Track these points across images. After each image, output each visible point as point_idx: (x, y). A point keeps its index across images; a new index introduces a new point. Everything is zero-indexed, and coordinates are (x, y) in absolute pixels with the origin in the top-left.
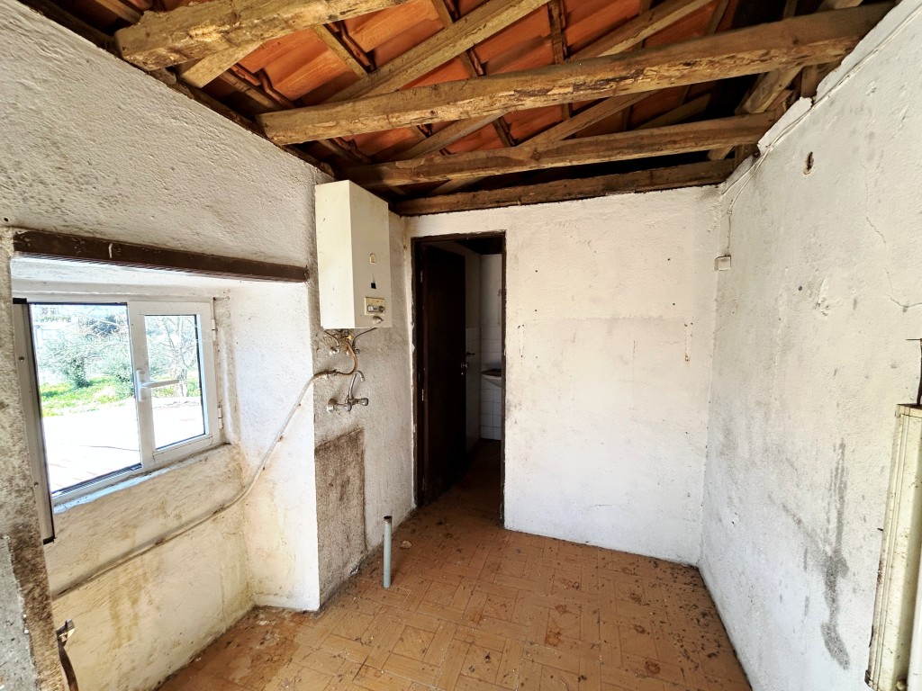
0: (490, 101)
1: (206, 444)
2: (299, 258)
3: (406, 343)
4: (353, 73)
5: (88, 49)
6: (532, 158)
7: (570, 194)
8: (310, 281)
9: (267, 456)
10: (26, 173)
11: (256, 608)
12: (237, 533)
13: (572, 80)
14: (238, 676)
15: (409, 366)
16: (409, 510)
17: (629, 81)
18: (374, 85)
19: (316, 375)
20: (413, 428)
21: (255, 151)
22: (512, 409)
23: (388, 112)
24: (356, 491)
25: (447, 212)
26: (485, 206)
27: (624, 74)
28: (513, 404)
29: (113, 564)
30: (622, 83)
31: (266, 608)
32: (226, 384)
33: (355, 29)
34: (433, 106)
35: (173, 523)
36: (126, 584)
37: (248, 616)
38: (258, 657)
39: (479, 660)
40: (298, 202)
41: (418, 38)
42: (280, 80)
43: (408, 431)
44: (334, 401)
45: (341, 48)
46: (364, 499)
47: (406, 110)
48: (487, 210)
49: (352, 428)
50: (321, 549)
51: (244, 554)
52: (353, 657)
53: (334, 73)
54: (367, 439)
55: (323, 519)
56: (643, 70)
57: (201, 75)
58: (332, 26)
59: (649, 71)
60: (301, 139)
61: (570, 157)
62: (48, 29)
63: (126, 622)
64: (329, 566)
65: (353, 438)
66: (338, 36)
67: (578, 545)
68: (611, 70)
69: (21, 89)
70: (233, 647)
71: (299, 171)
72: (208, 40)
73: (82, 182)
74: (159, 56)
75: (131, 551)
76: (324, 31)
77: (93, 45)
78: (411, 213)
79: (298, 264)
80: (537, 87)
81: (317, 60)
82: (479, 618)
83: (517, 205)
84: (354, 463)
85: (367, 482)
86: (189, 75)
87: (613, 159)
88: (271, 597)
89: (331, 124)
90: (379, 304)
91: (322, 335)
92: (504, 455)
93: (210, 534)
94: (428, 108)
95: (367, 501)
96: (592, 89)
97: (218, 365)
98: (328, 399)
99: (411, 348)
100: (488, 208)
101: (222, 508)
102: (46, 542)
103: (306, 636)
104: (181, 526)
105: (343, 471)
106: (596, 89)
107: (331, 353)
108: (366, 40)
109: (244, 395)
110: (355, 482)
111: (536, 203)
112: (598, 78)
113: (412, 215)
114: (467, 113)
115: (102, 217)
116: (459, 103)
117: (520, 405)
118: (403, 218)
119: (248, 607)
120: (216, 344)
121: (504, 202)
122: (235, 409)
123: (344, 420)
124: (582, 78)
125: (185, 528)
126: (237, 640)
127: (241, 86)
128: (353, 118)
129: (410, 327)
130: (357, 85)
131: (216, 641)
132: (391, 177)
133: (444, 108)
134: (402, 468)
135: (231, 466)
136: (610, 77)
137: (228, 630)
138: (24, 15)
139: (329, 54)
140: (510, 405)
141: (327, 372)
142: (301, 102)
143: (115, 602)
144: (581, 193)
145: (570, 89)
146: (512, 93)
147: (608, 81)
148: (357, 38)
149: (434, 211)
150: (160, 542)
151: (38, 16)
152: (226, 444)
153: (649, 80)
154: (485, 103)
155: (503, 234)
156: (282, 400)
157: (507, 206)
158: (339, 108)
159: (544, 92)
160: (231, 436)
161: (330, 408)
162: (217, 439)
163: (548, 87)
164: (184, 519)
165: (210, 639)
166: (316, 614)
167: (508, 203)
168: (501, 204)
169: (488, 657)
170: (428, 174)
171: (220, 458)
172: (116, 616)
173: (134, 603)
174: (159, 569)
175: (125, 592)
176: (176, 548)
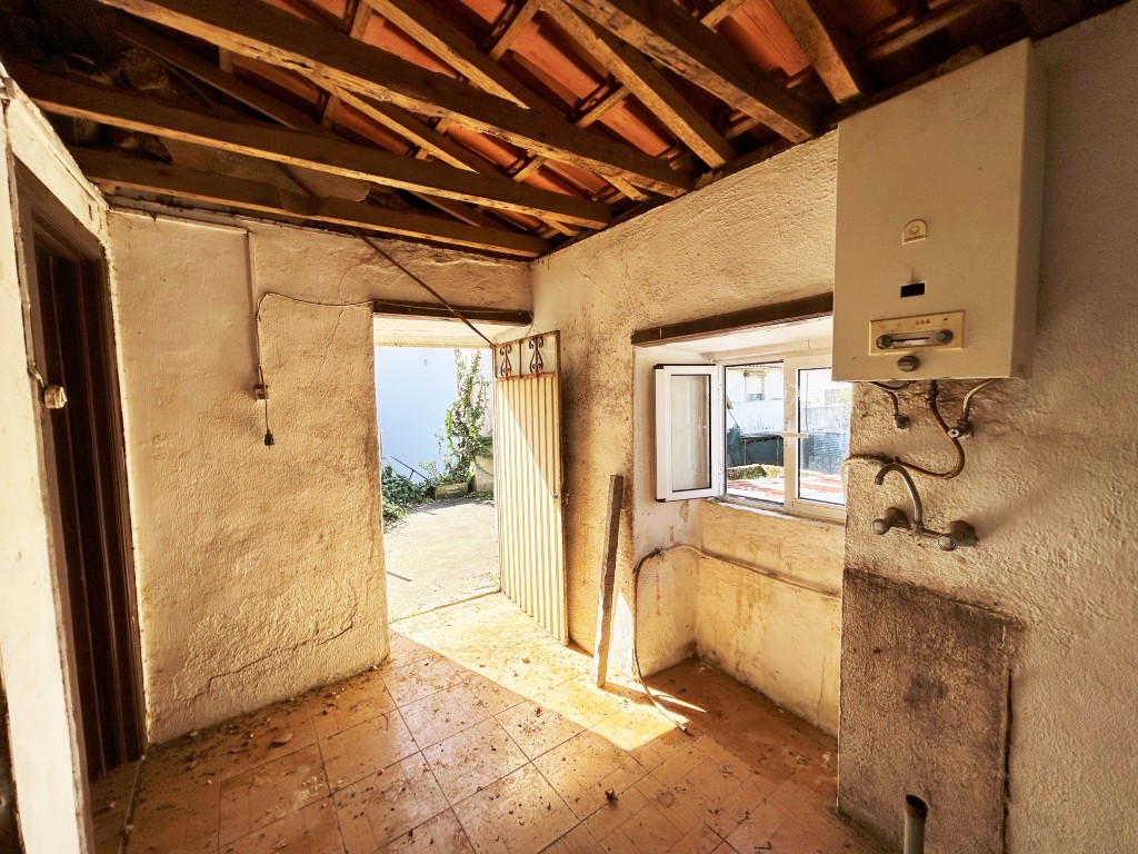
14: (752, 735)
19: (851, 457)
29: (740, 563)
36: (748, 587)
49: (967, 596)
63: (744, 614)
69: (638, 260)
73: (655, 296)
75: (753, 565)
131: (804, 720)
137: (818, 728)
150: (773, 575)
166: (832, 808)
172: (739, 602)
173: (751, 606)
174: (770, 599)
175: (746, 591)
176: (784, 594)
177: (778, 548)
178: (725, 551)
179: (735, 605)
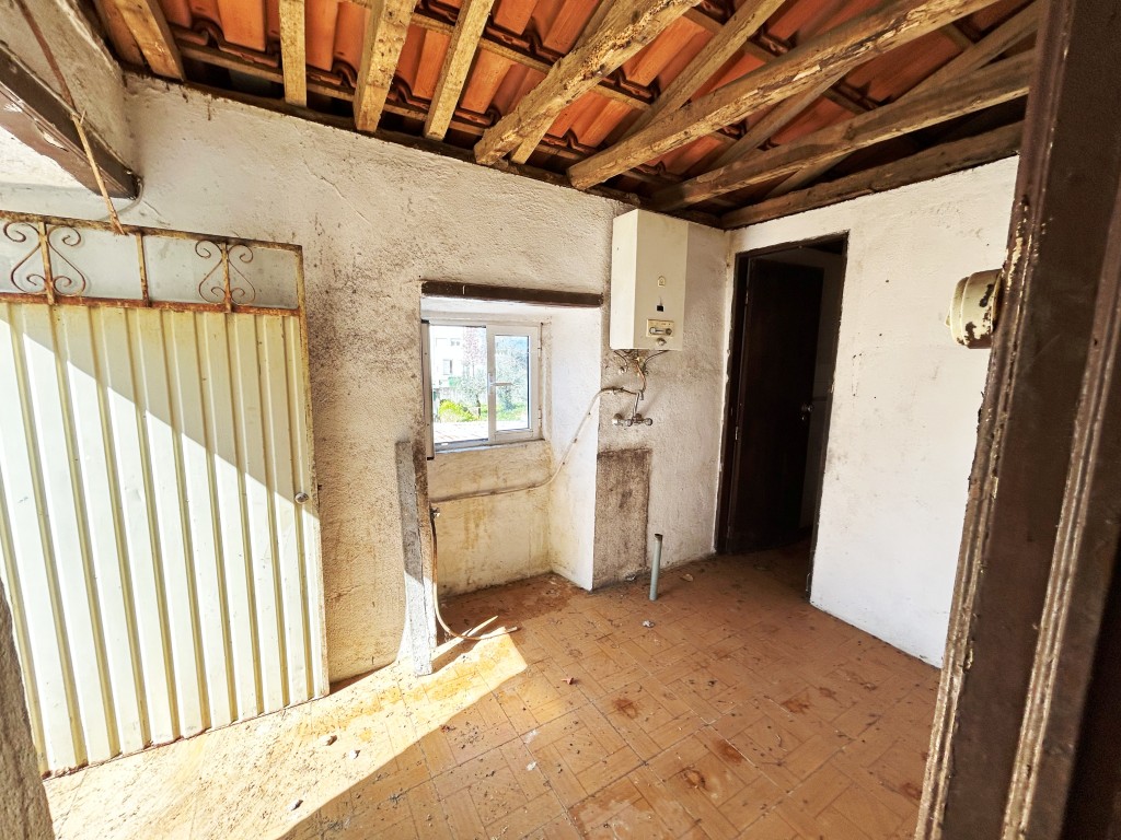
0: (735, 106)
1: (527, 436)
2: (594, 285)
3: (718, 372)
4: (636, 109)
5: (457, 165)
6: (844, 138)
7: (948, 165)
8: (604, 306)
9: (566, 454)
10: (428, 249)
11: (552, 573)
12: (543, 508)
13: (818, 56)
14: (527, 603)
15: (720, 399)
16: (706, 552)
17: (889, 35)
18: (654, 114)
19: (603, 390)
20: (719, 466)
21: (560, 200)
22: (835, 461)
23: (650, 143)
24: (638, 505)
25: (777, 218)
26: (824, 203)
27: (880, 28)
28: (836, 455)
29: (467, 495)
30: (881, 40)
31: (558, 575)
32: (545, 392)
33: (631, 72)
34: (685, 128)
35: (502, 485)
36: (474, 512)
37: (545, 574)
38: (543, 599)
39: (703, 680)
40: (599, 237)
41: (693, 52)
42: (582, 135)
43: (712, 469)
44: (619, 416)
45: (619, 95)
46: (647, 517)
47: (665, 136)
48: (827, 208)
49: (638, 446)
50: (597, 540)
51: (547, 528)
52: (602, 628)
53: (624, 114)
54: (655, 460)
55: (600, 517)
56: (906, 16)
57: (522, 156)
58: (607, 80)
59: (914, 14)
60: (594, 181)
61: (898, 124)
62: (442, 162)
63: (472, 536)
64: (604, 560)
65: (640, 456)
66: (617, 88)
67: (907, 655)
68: (864, 30)
69: (428, 201)
70: (530, 588)
71: (600, 208)
72: (511, 139)
73: (452, 249)
74: (492, 157)
75: (477, 492)
76: (601, 88)
77: (460, 161)
78: (735, 225)
79: (593, 292)
80: (780, 78)
81: (606, 110)
82: (723, 655)
83: (868, 194)
84: (638, 479)
85: (651, 503)
86: (515, 158)
87: (969, 110)
88: (561, 569)
89: (612, 164)
90: (666, 326)
91: (612, 355)
92: (818, 516)
93: (522, 501)
94: (681, 130)
95: (651, 519)
96: (844, 58)
97: (540, 377)
98: (614, 413)
99: (725, 378)
100: (829, 205)
101: (534, 486)
102: (429, 459)
103: (576, 602)
104: (506, 488)
105: (625, 483)
106: (849, 56)
107: (620, 372)
108: (643, 78)
109: (556, 403)
110: (638, 498)
111: (897, 187)
112: (849, 43)
113: (737, 228)
114: (717, 124)
115: (461, 269)
116: (707, 117)
117: (845, 457)
118: (729, 232)
119: (547, 569)
120: (540, 360)
121: (847, 193)
122: (550, 413)
123: (632, 436)
124: (830, 50)
125: (510, 490)
126: (534, 585)
127: (553, 151)
128: (627, 155)
129: (726, 356)
130: (642, 118)
131: (522, 580)
132: (692, 195)
133: (695, 126)
134: (700, 505)
135: (543, 456)
136: (864, 38)
137: (531, 577)
138: (432, 159)
139: (613, 102)
140: (832, 456)
141: (614, 389)
142: (604, 145)
143: (467, 521)
144: (968, 159)
145: (818, 68)
146: (756, 91)
147: (861, 44)
148: (634, 79)
149: (761, 219)
150: (493, 492)
151: (437, 156)
152: (542, 439)
153: (917, 24)
154: (732, 109)
155: (847, 234)
156: (578, 409)
157: (854, 198)
158: (617, 149)
159: (789, 80)
160: (546, 435)
161: (615, 421)
162: (536, 434)
163: (791, 74)
164: (509, 484)
165: (518, 577)
166: (589, 593)
167: (854, 194)
168: (844, 197)
169: (713, 683)
170: (725, 184)
171: (536, 448)
172: (467, 529)
173: (477, 526)
174: (492, 512)
175: (472, 516)
176: (502, 502)
177: (496, 471)
178: (452, 491)
179: (463, 533)
